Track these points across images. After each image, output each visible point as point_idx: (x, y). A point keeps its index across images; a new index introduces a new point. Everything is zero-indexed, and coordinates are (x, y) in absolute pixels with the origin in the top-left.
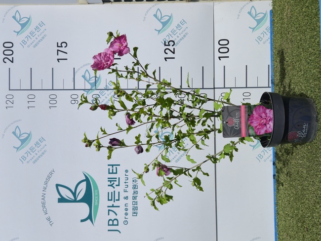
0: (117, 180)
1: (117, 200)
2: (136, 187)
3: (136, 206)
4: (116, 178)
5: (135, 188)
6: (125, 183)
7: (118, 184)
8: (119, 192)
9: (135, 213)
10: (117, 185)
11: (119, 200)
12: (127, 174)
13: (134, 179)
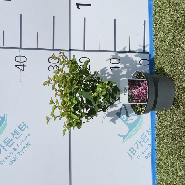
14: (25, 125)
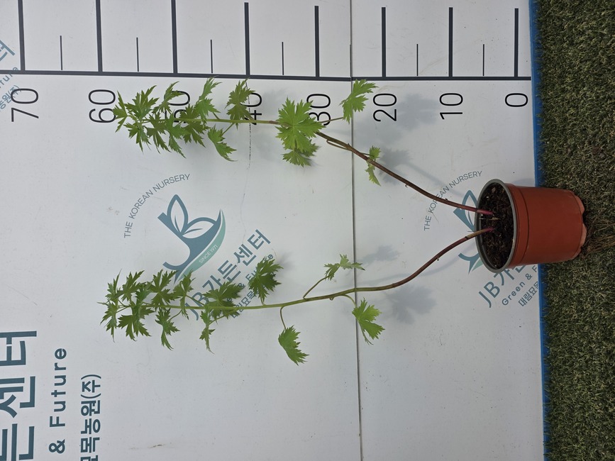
0: (26, 386)
1: (23, 457)
2: (95, 408)
4: (22, 380)
5: (90, 411)
7: (28, 400)
8: (32, 429)
11: (30, 456)
12: (61, 363)
13: (86, 380)
14: (261, 236)
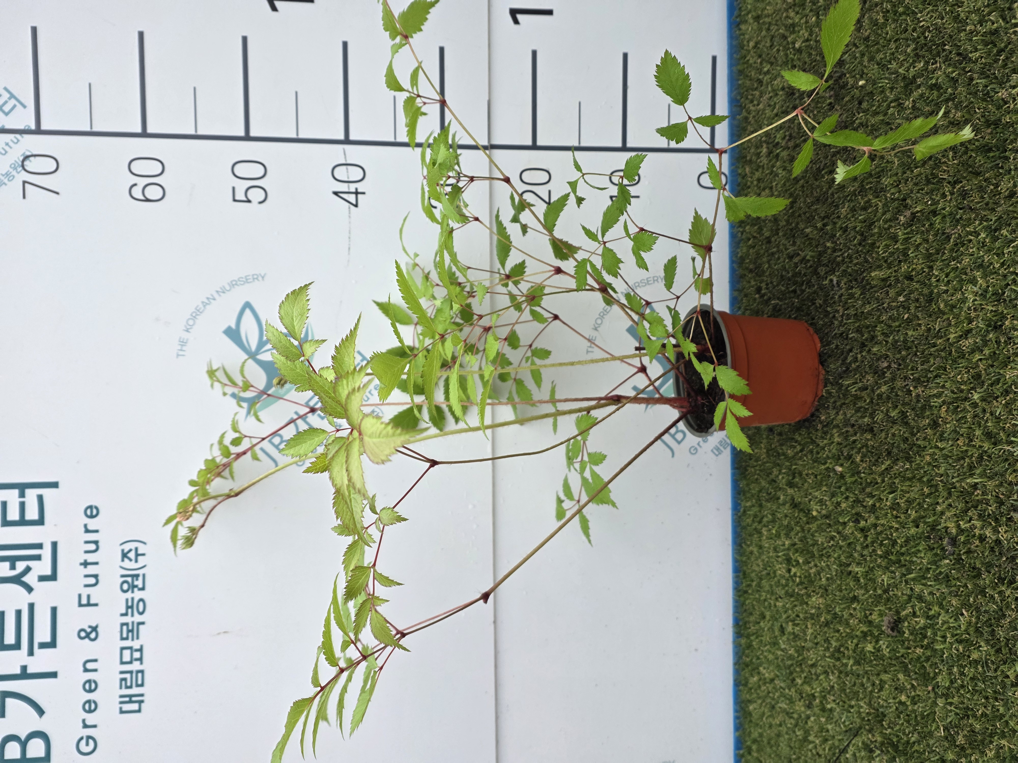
0: (46, 553)
1: (43, 646)
2: (139, 583)
3: (136, 666)
4: (39, 546)
5: (133, 587)
6: (85, 564)
7: (48, 572)
8: (54, 610)
9: (130, 699)
10: (42, 578)
11: (52, 644)
12: (92, 524)
13: (127, 547)
